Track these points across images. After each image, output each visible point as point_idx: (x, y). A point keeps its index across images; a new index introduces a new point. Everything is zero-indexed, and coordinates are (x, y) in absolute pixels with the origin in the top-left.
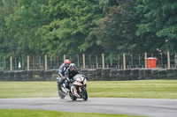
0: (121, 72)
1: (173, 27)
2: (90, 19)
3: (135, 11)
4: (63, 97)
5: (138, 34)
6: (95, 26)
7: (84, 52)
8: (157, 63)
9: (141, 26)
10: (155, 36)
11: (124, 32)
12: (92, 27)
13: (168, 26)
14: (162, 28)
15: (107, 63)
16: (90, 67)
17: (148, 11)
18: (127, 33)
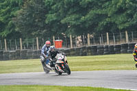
0: (36, 52)
1: (73, 16)
2: (9, 11)
3: (44, 4)
4: (48, 72)
5: (47, 22)
6: (13, 16)
7: (5, 38)
8: (63, 44)
9: (49, 15)
10: (60, 23)
11: (37, 20)
12: (11, 17)
13: (70, 15)
14: (65, 17)
15: (25, 45)
16: (10, 49)
17: (54, 4)
18: (39, 21)
